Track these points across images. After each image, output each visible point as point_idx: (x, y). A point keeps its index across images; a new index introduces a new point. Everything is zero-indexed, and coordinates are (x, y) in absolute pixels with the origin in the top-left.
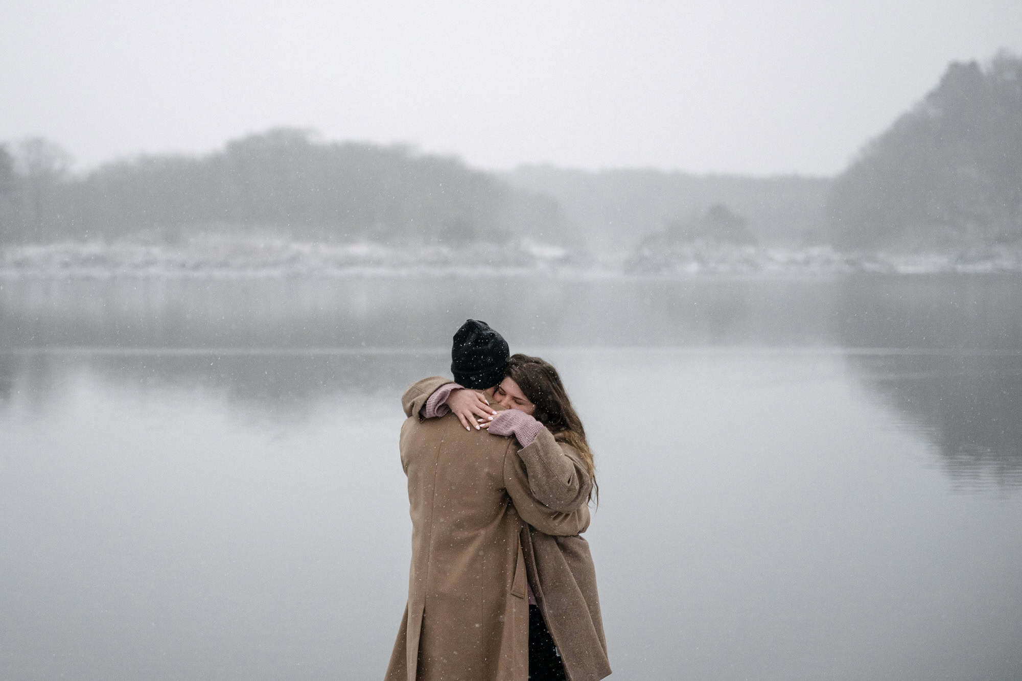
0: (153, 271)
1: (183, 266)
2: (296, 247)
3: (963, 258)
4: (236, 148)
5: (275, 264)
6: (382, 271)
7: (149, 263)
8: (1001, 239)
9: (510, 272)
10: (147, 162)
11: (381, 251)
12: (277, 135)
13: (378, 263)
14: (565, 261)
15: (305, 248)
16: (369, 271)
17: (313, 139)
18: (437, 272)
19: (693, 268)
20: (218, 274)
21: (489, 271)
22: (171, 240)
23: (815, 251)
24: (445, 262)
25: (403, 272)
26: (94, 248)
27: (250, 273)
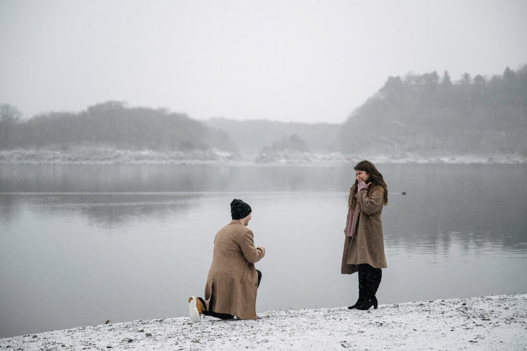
0: (57, 161)
1: (70, 159)
2: (118, 151)
3: (393, 158)
4: (91, 109)
5: (109, 159)
6: (154, 162)
7: (54, 158)
8: (409, 150)
9: (208, 162)
10: (54, 115)
11: (154, 153)
12: (109, 104)
13: (153, 158)
14: (230, 158)
15: (122, 152)
16: (148, 162)
17: (125, 106)
18: (177, 162)
19: (284, 161)
20: (84, 163)
21: (200, 162)
22: (64, 148)
23: (333, 154)
24: (181, 158)
25: (164, 162)
26: (31, 152)
27: (98, 162)
